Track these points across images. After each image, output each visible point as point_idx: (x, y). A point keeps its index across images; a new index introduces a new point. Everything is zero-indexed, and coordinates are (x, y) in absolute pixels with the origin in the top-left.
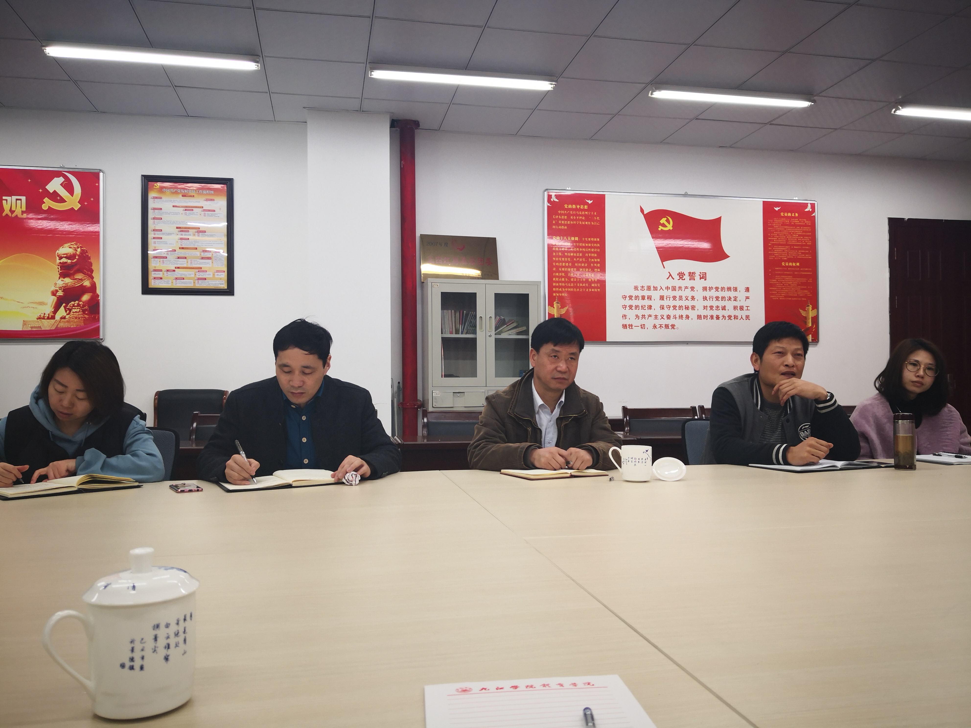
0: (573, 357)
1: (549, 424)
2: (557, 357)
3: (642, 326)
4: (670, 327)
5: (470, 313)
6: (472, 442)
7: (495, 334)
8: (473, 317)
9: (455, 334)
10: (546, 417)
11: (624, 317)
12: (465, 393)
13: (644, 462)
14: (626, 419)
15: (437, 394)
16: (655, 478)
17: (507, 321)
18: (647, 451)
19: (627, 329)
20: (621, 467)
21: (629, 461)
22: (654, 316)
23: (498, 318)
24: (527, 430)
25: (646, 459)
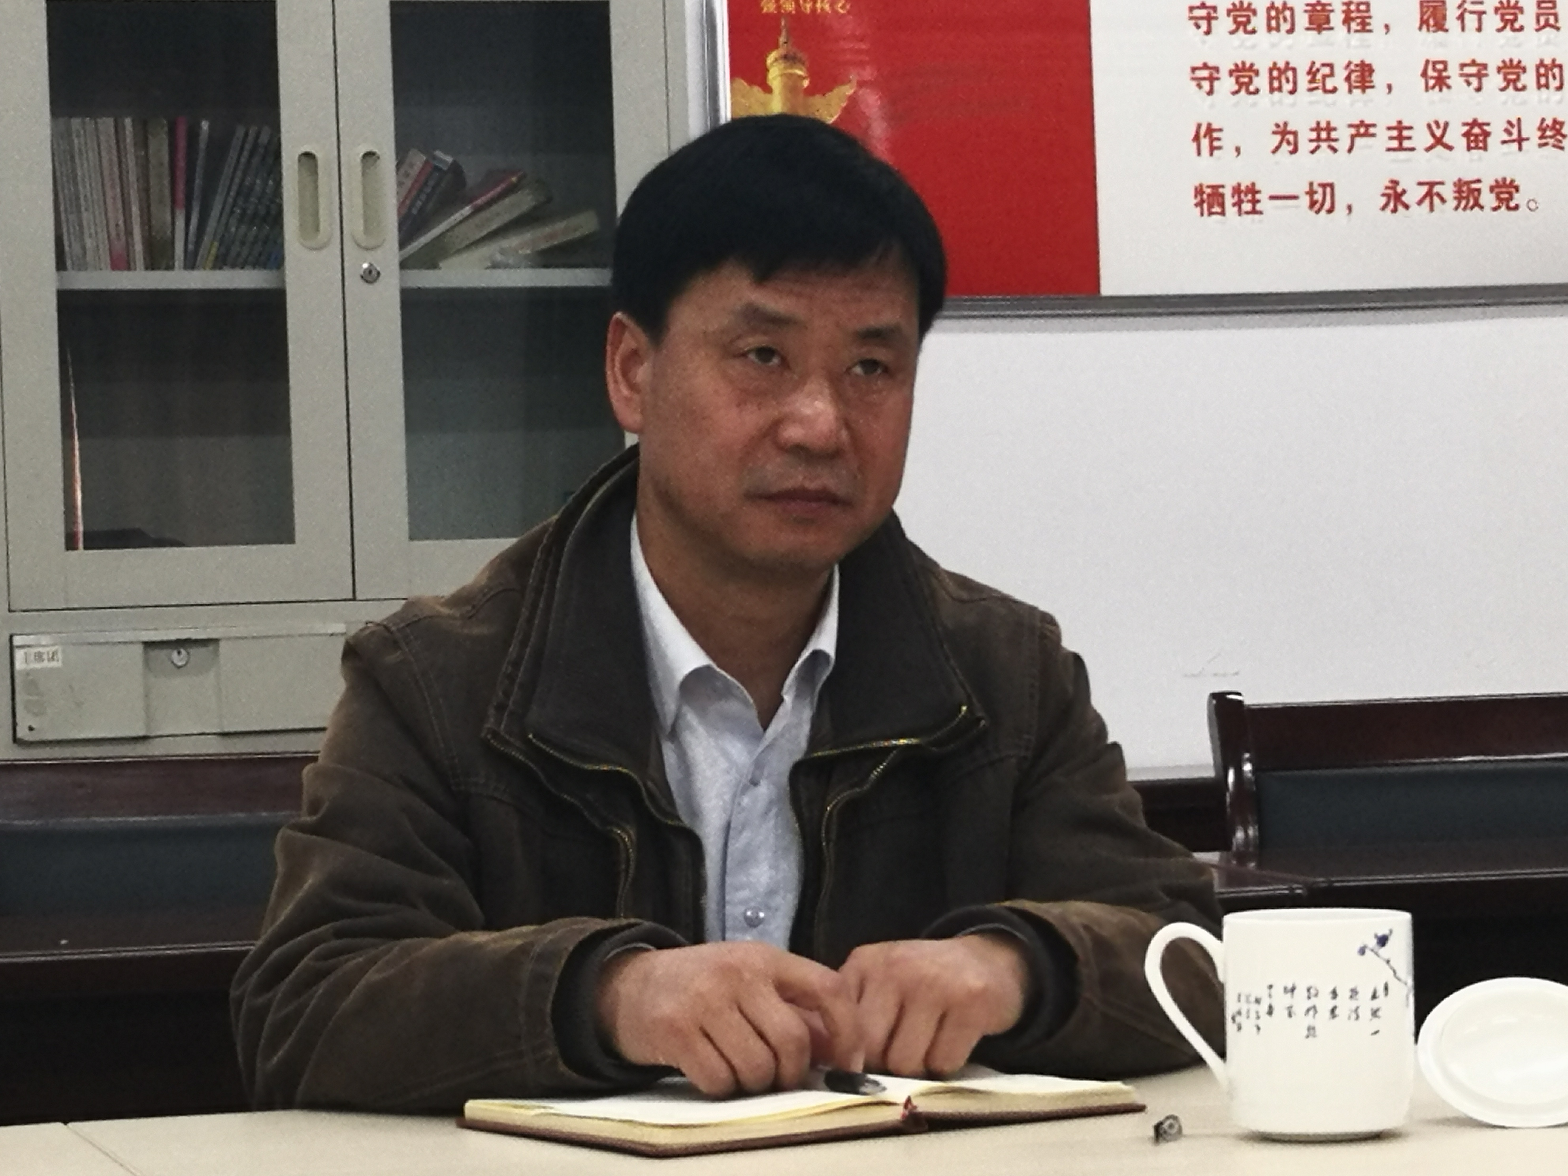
0: (881, 354)
1: (746, 800)
2: (775, 361)
3: (1318, 197)
4: (1488, 199)
5: (240, 132)
6: (253, 947)
7: (404, 265)
8: (256, 160)
9: (147, 268)
10: (725, 754)
11: (1205, 142)
12: (222, 644)
13: (1365, 1013)
14: (1239, 773)
15: (39, 657)
16: (1439, 1115)
17: (472, 176)
18: (1383, 941)
19: (1223, 213)
20: (1222, 1053)
21: (1270, 1007)
22: (1389, 128)
23: (418, 160)
24: (610, 844)
25: (1381, 992)
